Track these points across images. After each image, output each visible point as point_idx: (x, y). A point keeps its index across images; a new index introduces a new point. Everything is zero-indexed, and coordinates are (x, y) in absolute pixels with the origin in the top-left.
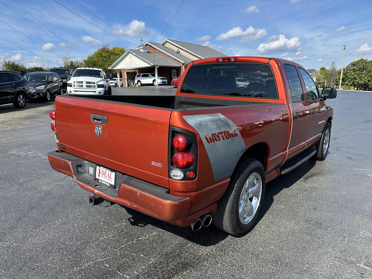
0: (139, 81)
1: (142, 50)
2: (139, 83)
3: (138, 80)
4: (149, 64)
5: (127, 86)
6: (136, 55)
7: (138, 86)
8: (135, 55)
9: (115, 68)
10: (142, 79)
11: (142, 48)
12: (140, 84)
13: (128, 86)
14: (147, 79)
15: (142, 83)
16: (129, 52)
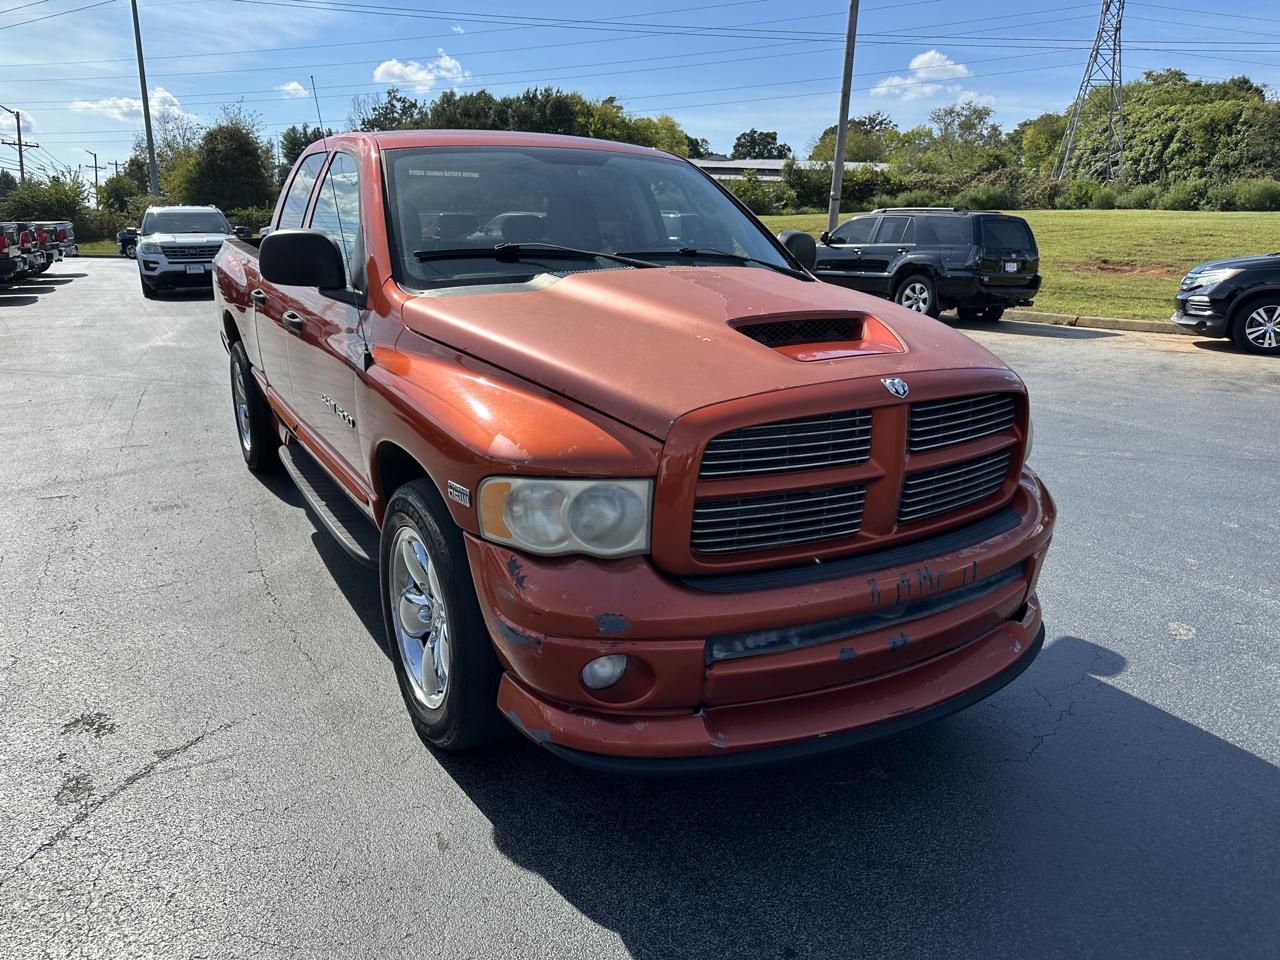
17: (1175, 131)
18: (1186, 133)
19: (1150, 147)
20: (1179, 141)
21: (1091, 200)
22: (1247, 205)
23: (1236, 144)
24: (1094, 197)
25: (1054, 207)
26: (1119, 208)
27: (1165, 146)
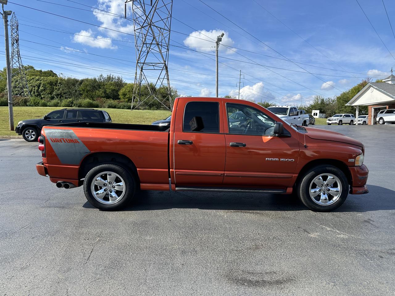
0: (381, 118)
1: (390, 82)
2: (381, 120)
3: (379, 117)
4: (393, 98)
5: (372, 124)
6: (378, 88)
7: (380, 124)
8: (376, 89)
9: (353, 105)
10: (385, 116)
11: (390, 79)
12: (382, 122)
13: (374, 124)
14: (391, 115)
15: (385, 121)
16: (370, 86)
17: (40, 84)
18: (44, 84)
19: (34, 88)
20: (43, 87)
21: (39, 104)
22: (85, 106)
23: (59, 89)
24: (40, 103)
25: (27, 106)
26: (49, 106)
27: (39, 88)
